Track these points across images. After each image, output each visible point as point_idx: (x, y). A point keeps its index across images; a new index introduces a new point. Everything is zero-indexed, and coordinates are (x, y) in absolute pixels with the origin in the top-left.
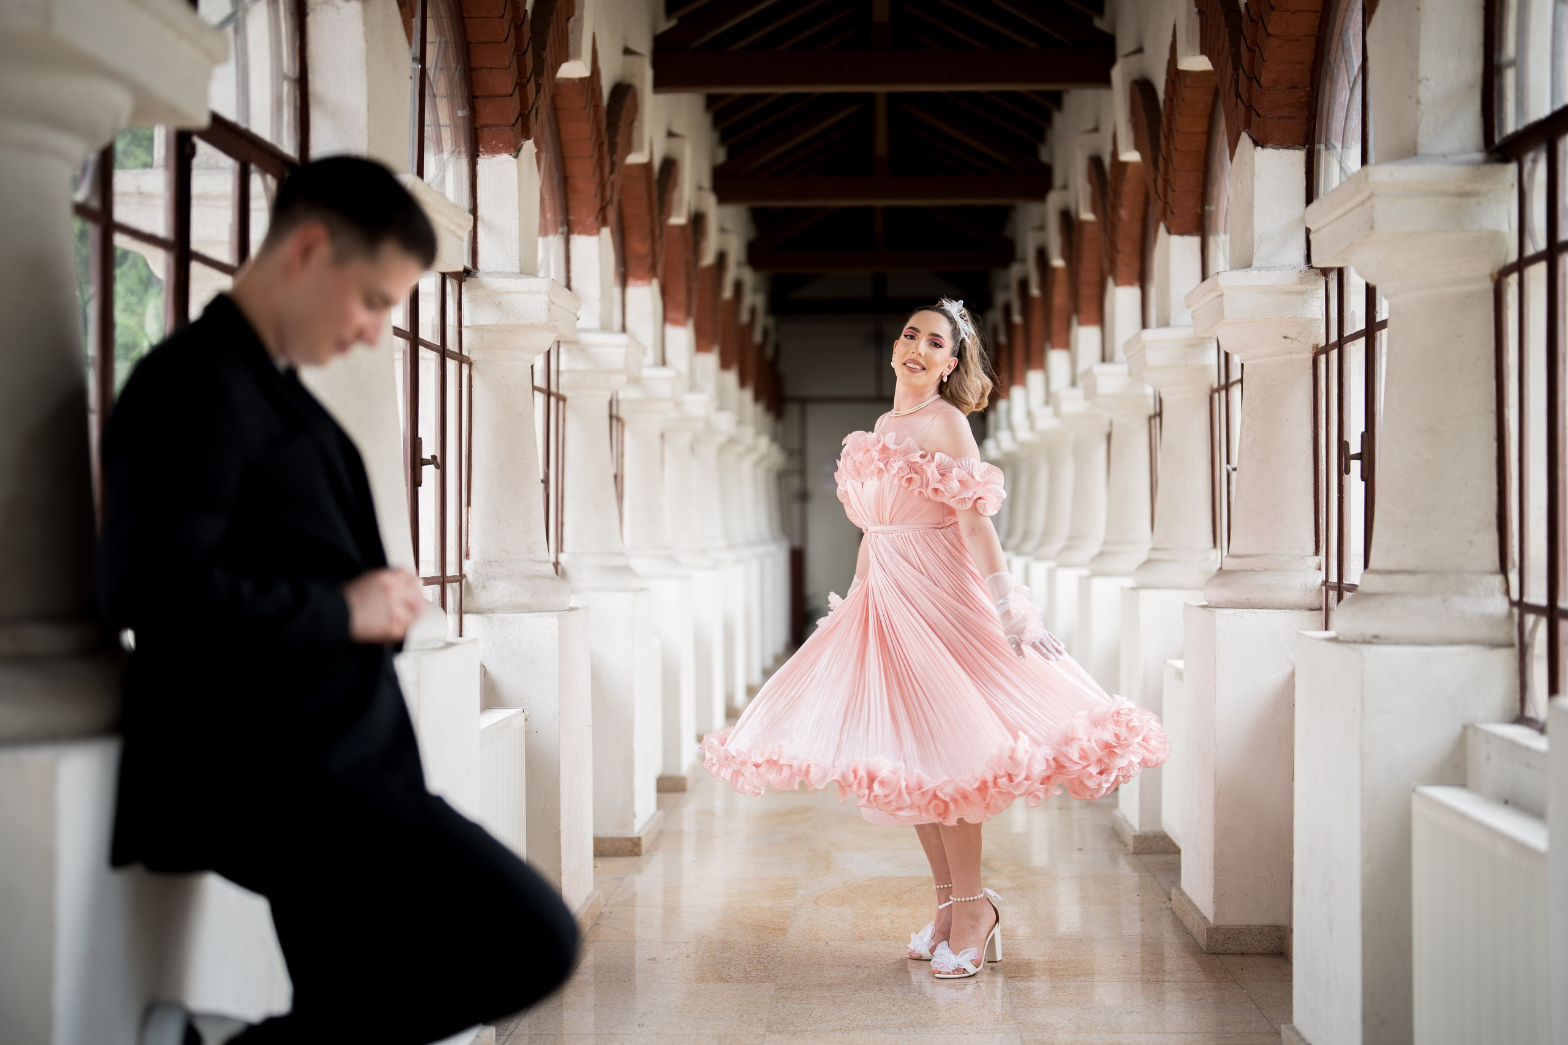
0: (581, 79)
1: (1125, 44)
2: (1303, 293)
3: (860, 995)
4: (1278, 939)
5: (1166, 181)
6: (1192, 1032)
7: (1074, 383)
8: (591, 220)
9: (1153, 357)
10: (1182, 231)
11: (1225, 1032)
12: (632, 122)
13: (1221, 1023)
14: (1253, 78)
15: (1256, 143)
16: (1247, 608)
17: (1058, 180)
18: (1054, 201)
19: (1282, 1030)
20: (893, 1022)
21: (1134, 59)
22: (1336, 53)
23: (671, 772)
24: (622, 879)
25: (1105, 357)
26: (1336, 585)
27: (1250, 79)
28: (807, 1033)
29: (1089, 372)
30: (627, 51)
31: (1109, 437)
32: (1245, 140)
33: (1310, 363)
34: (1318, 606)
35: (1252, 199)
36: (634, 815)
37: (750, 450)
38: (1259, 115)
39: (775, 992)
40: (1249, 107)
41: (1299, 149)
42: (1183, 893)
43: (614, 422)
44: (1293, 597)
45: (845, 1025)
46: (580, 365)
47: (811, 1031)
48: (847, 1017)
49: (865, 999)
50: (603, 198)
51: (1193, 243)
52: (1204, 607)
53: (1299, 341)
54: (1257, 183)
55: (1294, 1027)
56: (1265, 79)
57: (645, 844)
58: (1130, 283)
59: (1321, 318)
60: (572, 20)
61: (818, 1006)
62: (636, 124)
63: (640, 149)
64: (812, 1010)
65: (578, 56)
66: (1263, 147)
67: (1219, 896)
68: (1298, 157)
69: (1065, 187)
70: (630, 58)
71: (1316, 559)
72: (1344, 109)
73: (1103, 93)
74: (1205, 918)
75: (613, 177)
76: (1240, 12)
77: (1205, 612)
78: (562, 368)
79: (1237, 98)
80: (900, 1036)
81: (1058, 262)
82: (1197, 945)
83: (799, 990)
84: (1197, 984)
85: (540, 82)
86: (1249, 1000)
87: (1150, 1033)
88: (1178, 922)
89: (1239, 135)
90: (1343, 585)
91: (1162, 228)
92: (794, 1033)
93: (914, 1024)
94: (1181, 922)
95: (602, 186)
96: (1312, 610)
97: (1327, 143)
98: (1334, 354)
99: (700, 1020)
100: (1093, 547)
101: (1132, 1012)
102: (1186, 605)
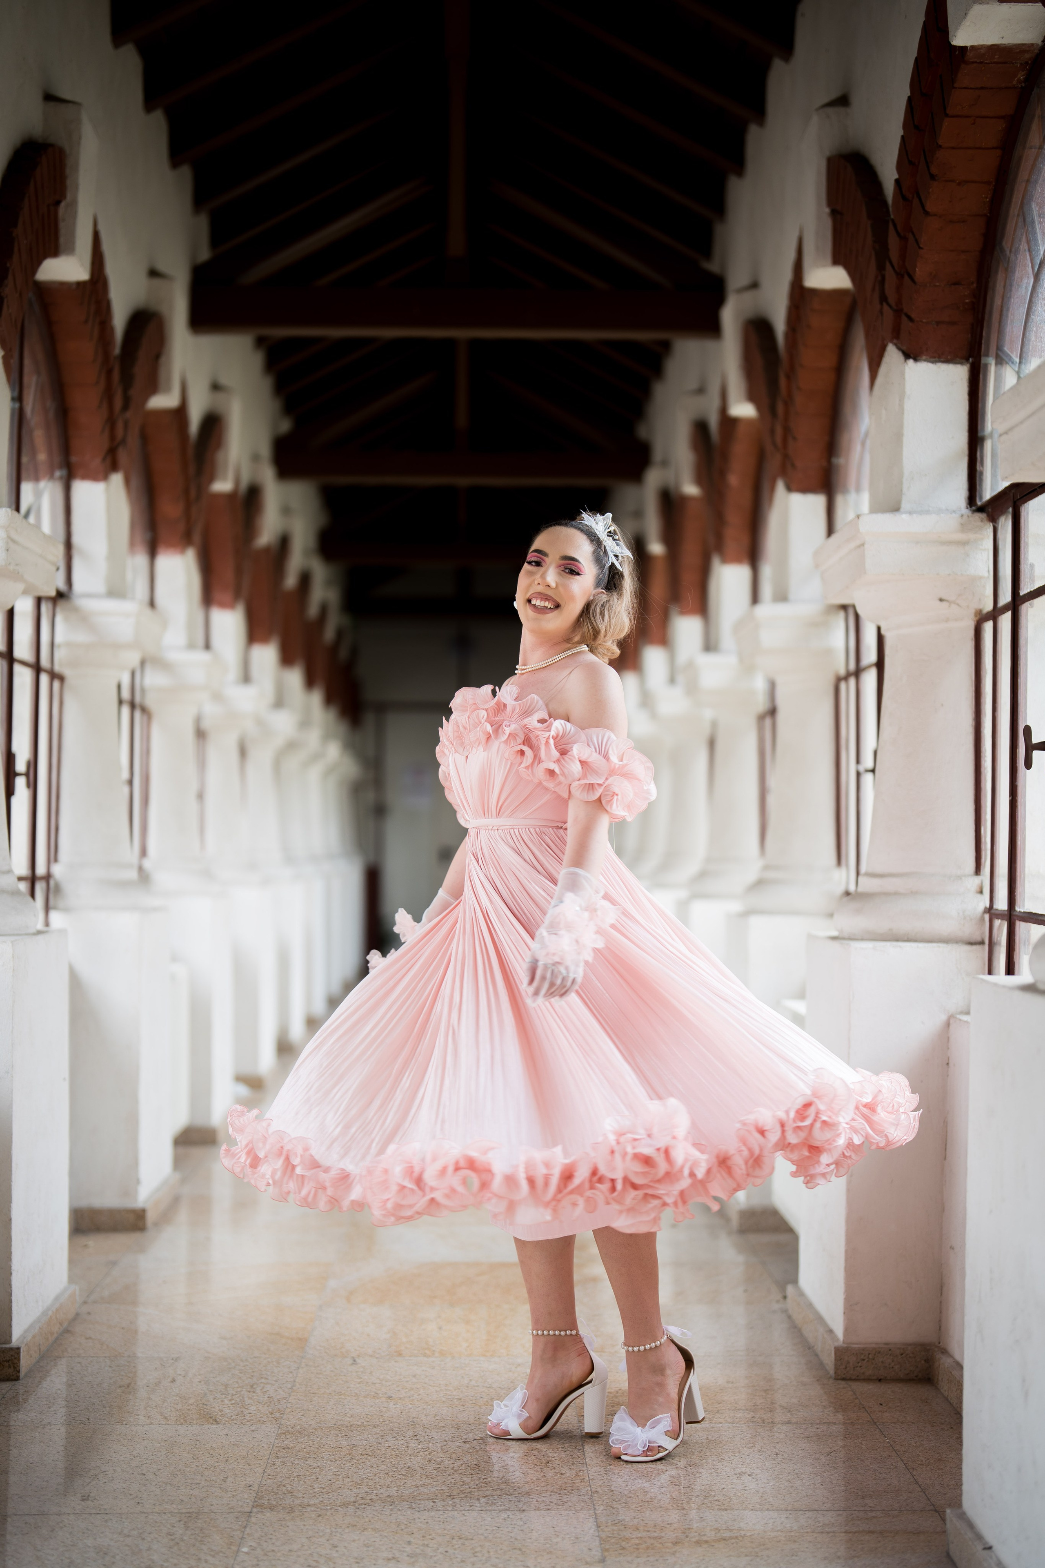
0: (79, 284)
1: (736, 278)
2: (964, 543)
3: (388, 1444)
4: (925, 1361)
5: (787, 430)
6: (823, 1508)
7: (672, 680)
8: (96, 462)
9: (769, 638)
10: (805, 489)
11: (867, 1508)
12: (158, 356)
13: (860, 1493)
14: (905, 274)
15: (907, 356)
16: (889, 940)
17: (658, 454)
18: (653, 479)
19: (947, 1516)
20: (426, 1491)
21: (748, 296)
22: (1014, 234)
23: (200, 1122)
24: (114, 1263)
25: (710, 645)
26: (1006, 913)
27: (900, 276)
28: (309, 1509)
29: (691, 665)
30: (153, 273)
31: (712, 744)
32: (892, 354)
33: (971, 633)
34: (979, 939)
35: (901, 426)
36: (138, 1182)
37: (316, 757)
38: (910, 319)
39: (276, 1439)
40: (898, 312)
41: (961, 364)
42: (801, 1294)
43: (138, 714)
44: (947, 927)
45: (361, 1496)
46: (81, 637)
47: (314, 1505)
48: (365, 1481)
49: (392, 1450)
50: (112, 437)
51: (816, 502)
52: (834, 938)
53: (958, 605)
54: (908, 405)
55: (964, 1513)
56: (920, 272)
57: (151, 1217)
58: (737, 560)
59: (986, 575)
60: (63, 204)
61: (329, 1462)
62: (163, 359)
63: (168, 389)
64: (321, 1469)
65: (70, 250)
66: (916, 359)
67: (851, 1306)
68: (958, 373)
69: (665, 463)
70: (157, 282)
71: (977, 880)
72: (1025, 303)
73: (709, 344)
74: (831, 1331)
75: (128, 414)
76: (885, 202)
77: (836, 945)
78: (58, 639)
79: (881, 304)
80: (433, 1514)
81: (656, 548)
82: (821, 1364)
83: (309, 1436)
84: (825, 1427)
85: (8, 265)
86: (894, 1454)
87: (768, 1510)
88: (795, 1330)
89: (883, 349)
90: (1015, 913)
91: (780, 487)
92: (291, 1510)
93: (455, 1493)
94: (800, 1330)
95: (111, 422)
96: (971, 944)
97: (1000, 353)
98: (1005, 620)
99: (169, 1487)
100: (692, 867)
101: (743, 1473)
102: (811, 937)
